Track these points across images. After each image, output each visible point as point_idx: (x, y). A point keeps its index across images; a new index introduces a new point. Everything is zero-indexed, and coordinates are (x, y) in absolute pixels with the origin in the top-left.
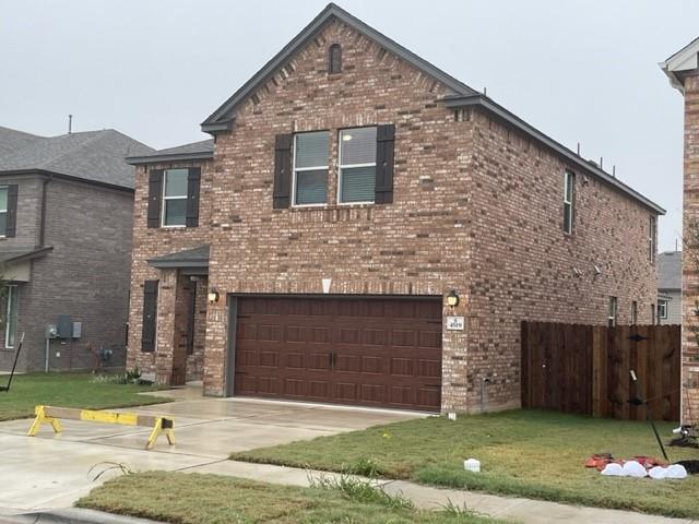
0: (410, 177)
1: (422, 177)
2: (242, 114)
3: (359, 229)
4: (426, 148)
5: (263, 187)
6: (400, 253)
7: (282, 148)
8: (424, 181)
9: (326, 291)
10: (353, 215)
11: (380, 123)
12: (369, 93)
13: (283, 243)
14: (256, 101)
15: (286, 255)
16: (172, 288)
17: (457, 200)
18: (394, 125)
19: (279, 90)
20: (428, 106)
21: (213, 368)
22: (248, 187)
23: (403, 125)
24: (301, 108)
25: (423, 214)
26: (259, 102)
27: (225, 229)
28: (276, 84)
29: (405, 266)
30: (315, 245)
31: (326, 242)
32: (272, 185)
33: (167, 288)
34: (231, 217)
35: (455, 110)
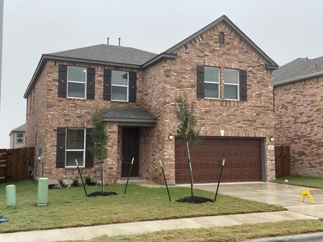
0: (253, 92)
1: (257, 92)
2: (179, 52)
3: (235, 110)
4: (258, 81)
5: (191, 87)
6: (250, 121)
7: (200, 71)
8: (258, 94)
9: (222, 135)
10: (232, 104)
11: (241, 69)
12: (236, 56)
13: (202, 114)
14: (186, 47)
15: (204, 119)
16: (115, 132)
17: (269, 102)
18: (246, 71)
19: (197, 45)
20: (258, 66)
21: (170, 172)
22: (184, 87)
23: (249, 71)
24: (208, 56)
25: (258, 106)
26: (188, 48)
27: (172, 105)
28: (196, 42)
29: (252, 126)
30: (217, 116)
31: (221, 114)
32: (196, 87)
33: (113, 132)
34: (175, 100)
35: (267, 69)
